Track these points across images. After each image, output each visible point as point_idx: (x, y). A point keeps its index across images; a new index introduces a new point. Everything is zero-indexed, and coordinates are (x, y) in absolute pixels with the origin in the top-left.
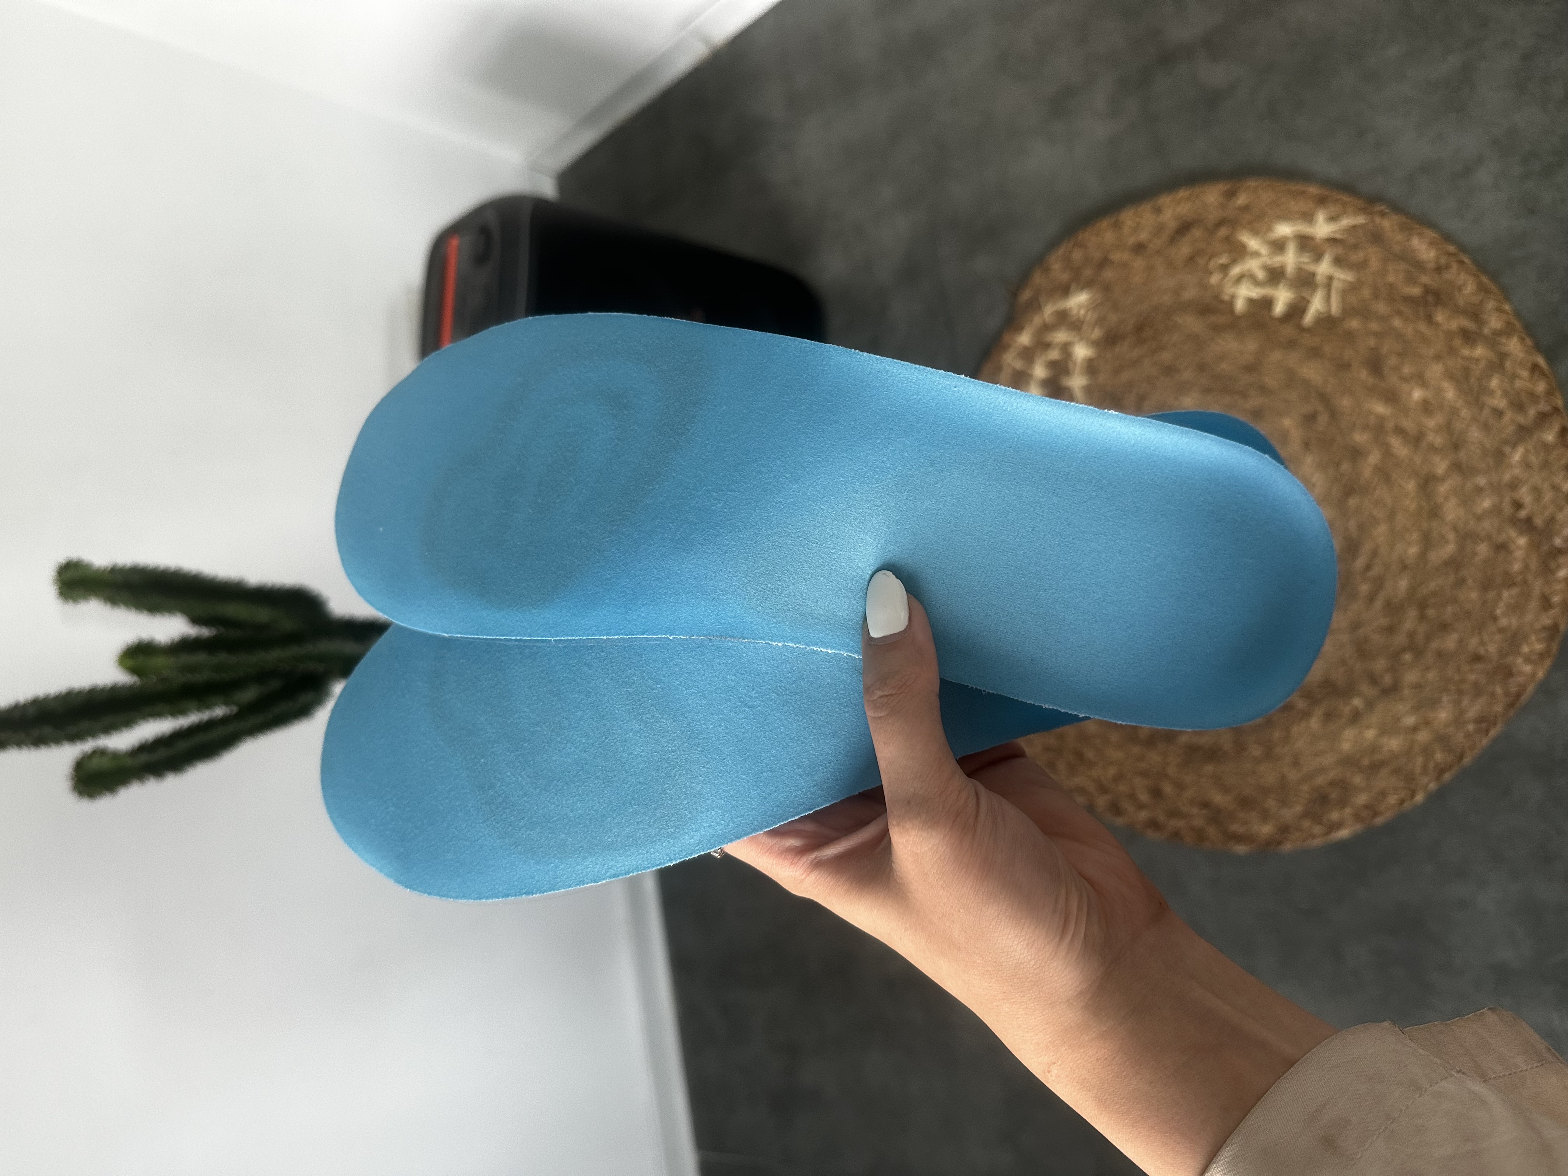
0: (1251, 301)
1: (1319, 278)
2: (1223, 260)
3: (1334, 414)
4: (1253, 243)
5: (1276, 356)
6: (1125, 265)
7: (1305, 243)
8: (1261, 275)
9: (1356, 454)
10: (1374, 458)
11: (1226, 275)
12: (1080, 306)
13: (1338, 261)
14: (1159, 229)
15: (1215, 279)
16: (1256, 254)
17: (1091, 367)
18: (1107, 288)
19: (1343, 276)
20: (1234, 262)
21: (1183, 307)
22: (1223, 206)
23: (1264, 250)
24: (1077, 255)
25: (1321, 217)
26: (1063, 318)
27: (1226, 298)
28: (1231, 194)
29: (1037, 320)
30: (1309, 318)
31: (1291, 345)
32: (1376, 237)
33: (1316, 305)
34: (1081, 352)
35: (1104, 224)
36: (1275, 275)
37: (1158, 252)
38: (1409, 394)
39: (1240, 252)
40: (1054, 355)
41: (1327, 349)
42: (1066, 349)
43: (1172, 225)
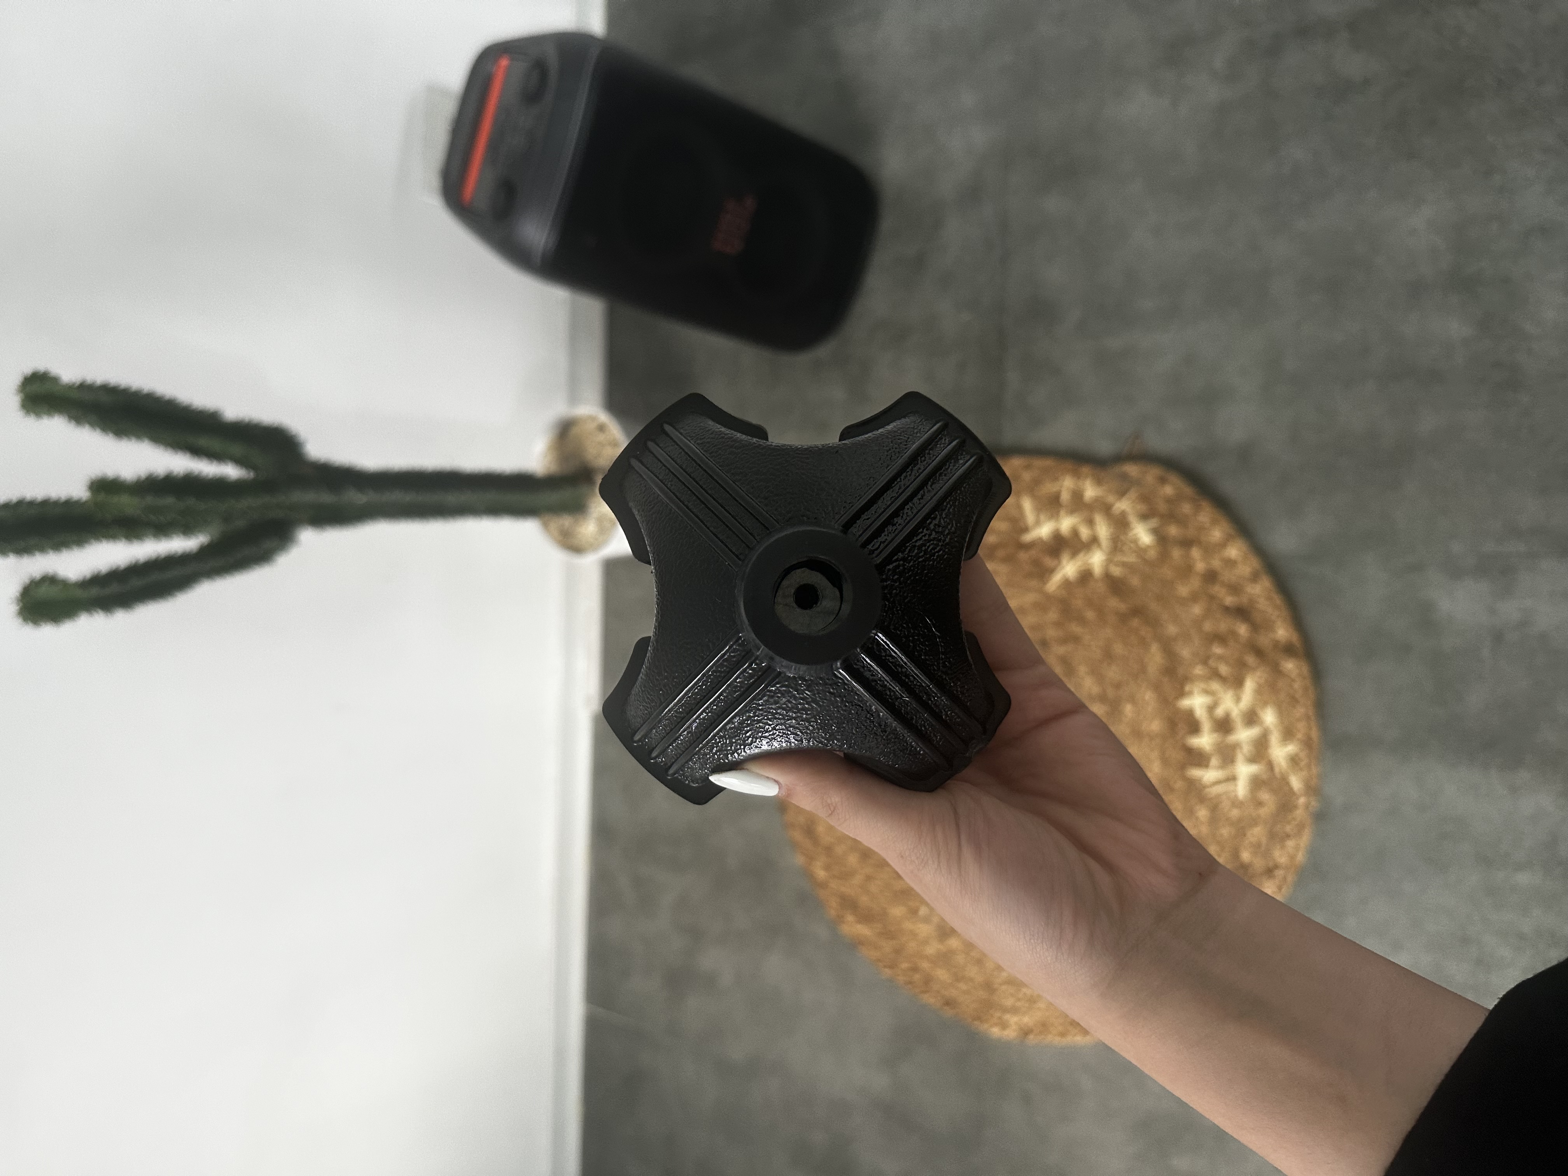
0: (1190, 713)
1: (1233, 769)
2: (1224, 669)
4: (1248, 692)
6: (1191, 569)
7: (1263, 742)
8: (1220, 712)
11: (1209, 679)
13: (1254, 780)
14: (1235, 589)
16: (1238, 699)
17: (1087, 576)
18: (1162, 558)
20: (1225, 681)
21: (1168, 649)
22: (1276, 646)
23: (1244, 706)
24: (1185, 509)
25: (1291, 748)
26: (1121, 524)
27: (1188, 687)
28: (1290, 651)
29: (1111, 499)
30: (1194, 772)
32: (1286, 806)
33: (1209, 775)
34: (1097, 560)
35: (1225, 526)
36: (1224, 726)
37: (1212, 598)
39: (1237, 683)
40: (1085, 533)
42: (1094, 541)
43: (1244, 600)
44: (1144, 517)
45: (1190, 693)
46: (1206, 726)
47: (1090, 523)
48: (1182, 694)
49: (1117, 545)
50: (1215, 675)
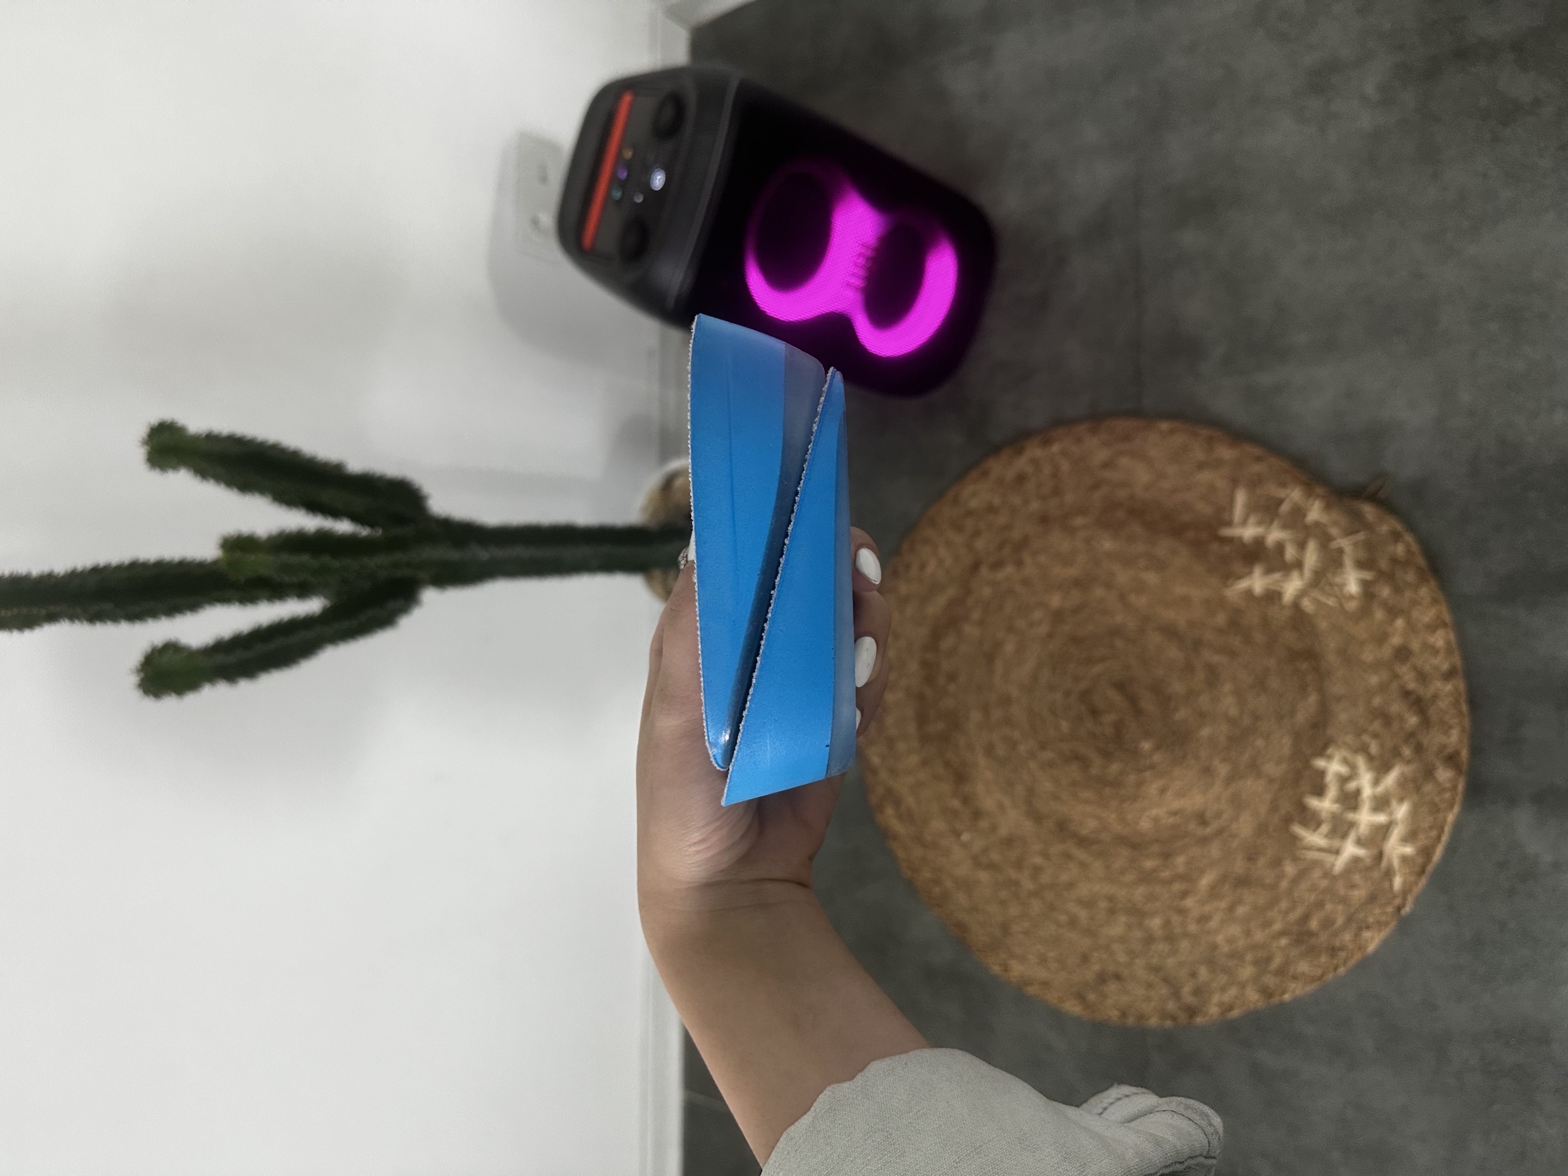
0: (1322, 773)
1: (1340, 844)
2: (1374, 748)
3: (1205, 840)
5: (1265, 792)
6: (1386, 637)
7: (1383, 831)
8: (1352, 786)
11: (1356, 751)
12: (1342, 586)
13: (1355, 861)
14: (1424, 678)
15: (1349, 739)
16: (1376, 783)
17: (1272, 596)
18: (1361, 614)
20: (1370, 758)
21: (1325, 705)
22: (1440, 750)
23: (1380, 791)
24: (1408, 576)
25: (1409, 849)
26: (1333, 562)
27: (1330, 751)
28: (1453, 761)
29: (1335, 529)
30: (1298, 829)
31: (1274, 808)
32: (1377, 898)
33: (1312, 838)
34: (1290, 587)
35: (1443, 611)
36: (1349, 800)
37: (1396, 676)
39: (1381, 766)
40: (1290, 553)
41: (1266, 841)
42: (1296, 566)
43: (1427, 692)
44: (1361, 565)
45: (1330, 758)
46: (1332, 792)
47: (1302, 546)
48: (1321, 752)
49: (1319, 579)
50: (1363, 749)
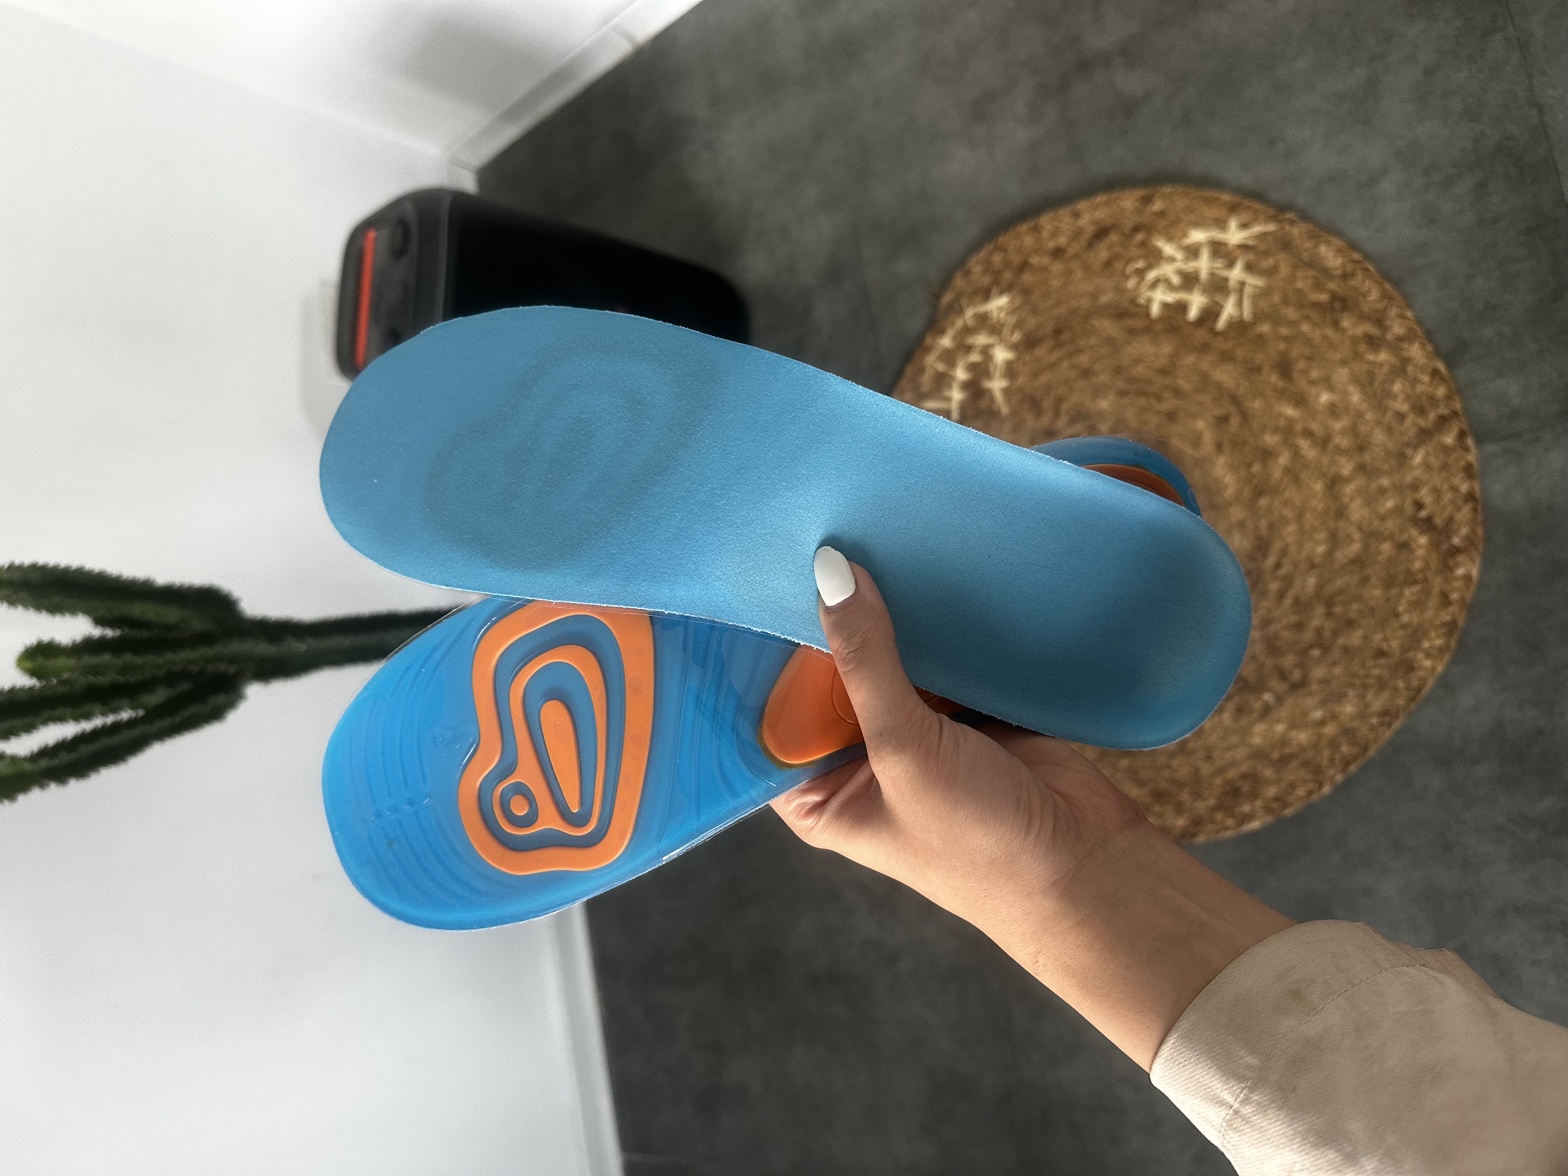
0: (1165, 306)
1: (1232, 284)
2: (1140, 264)
3: (1245, 416)
4: (1168, 249)
5: (1190, 359)
6: (1044, 269)
7: (1218, 249)
8: (1176, 280)
9: (1267, 455)
10: (1283, 460)
11: (1142, 279)
12: (1001, 309)
13: (1249, 268)
14: (1078, 233)
15: (1131, 284)
16: (1172, 259)
17: (1010, 371)
18: (1026, 292)
19: (1254, 282)
20: (1150, 267)
21: (1101, 311)
22: (1139, 212)
23: (1179, 255)
24: (997, 259)
25: (1233, 224)
26: (983, 322)
27: (1142, 301)
28: (1147, 200)
29: (959, 323)
30: (1221, 323)
31: (1204, 348)
32: (1286, 245)
33: (1229, 310)
34: (1001, 355)
35: (1024, 227)
36: (1189, 280)
37: (1076, 256)
38: (1317, 396)
39: (1155, 257)
40: (975, 357)
41: (1240, 353)
42: (986, 351)
43: (1090, 230)
45: (1150, 302)
48: (1145, 309)
50: (1141, 273)
